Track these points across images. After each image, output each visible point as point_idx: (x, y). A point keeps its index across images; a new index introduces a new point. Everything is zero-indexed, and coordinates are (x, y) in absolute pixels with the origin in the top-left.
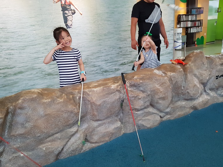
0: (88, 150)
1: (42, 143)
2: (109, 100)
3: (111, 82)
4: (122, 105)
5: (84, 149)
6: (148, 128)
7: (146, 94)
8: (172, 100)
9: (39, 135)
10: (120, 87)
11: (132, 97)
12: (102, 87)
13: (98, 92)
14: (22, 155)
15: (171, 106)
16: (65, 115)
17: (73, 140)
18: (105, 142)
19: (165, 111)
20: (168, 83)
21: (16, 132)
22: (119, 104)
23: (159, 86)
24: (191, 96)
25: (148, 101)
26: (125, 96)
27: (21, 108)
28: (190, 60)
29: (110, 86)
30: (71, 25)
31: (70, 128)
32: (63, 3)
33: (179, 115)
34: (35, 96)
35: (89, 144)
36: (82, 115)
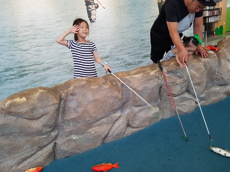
0: (130, 134)
1: (91, 127)
2: (149, 86)
3: (149, 69)
4: (160, 91)
5: (127, 134)
6: (185, 113)
7: (183, 79)
8: (206, 86)
9: (88, 119)
10: (158, 74)
11: (170, 83)
12: (142, 74)
13: (139, 78)
14: (74, 138)
15: (206, 91)
16: (111, 101)
17: (117, 124)
18: (145, 127)
19: (200, 97)
20: (203, 68)
21: (69, 116)
22: (158, 90)
23: (195, 72)
24: (225, 82)
25: (185, 86)
26: (163, 82)
27: (72, 94)
28: (223, 46)
29: (149, 73)
30: (95, 19)
31: (115, 113)
33: (214, 100)
34: (84, 83)
35: (131, 129)
36: (124, 101)
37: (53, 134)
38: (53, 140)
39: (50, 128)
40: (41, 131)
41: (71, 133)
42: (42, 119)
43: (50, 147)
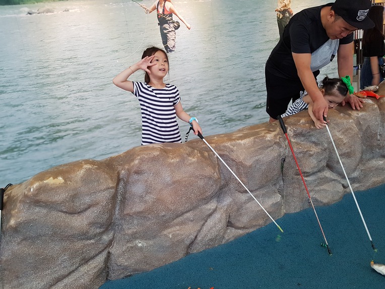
0: (232, 239)
1: (167, 227)
2: (265, 159)
3: (264, 130)
4: (282, 167)
5: (227, 238)
6: (324, 204)
7: (320, 147)
8: (361, 158)
9: (163, 213)
10: (280, 138)
11: (300, 153)
12: (252, 138)
13: (247, 145)
14: (140, 245)
15: (361, 167)
16: (201, 183)
17: (210, 222)
18: (258, 227)
19: (351, 176)
20: (356, 129)
21: (131, 209)
22: (279, 165)
23: (342, 134)
25: (324, 158)
26: (287, 152)
27: (138, 173)
29: (264, 136)
30: (174, 46)
31: (207, 203)
32: (161, 11)
33: (374, 182)
34: (156, 153)
35: (233, 230)
36: (223, 182)
37: (106, 238)
38: (105, 248)
39: (100, 228)
40: (87, 232)
41: (134, 236)
42: (88, 213)
43: (101, 259)
